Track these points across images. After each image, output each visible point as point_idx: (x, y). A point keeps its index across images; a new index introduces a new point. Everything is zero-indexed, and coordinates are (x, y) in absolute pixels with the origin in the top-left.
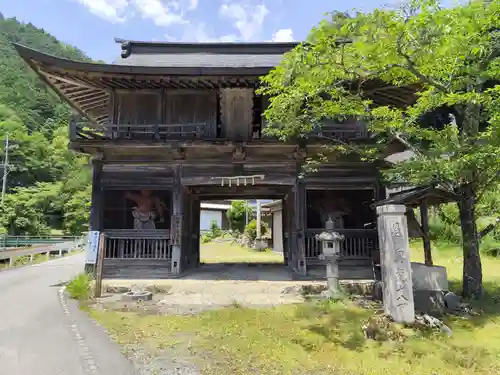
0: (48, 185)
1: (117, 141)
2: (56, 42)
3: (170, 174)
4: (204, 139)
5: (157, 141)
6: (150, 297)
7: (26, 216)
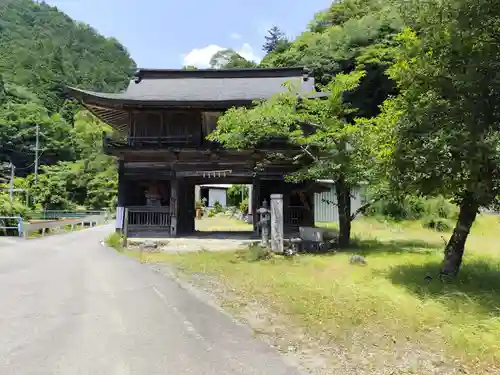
0: (70, 164)
1: (134, 148)
2: (69, 20)
3: (169, 170)
4: (190, 146)
5: (159, 148)
6: (156, 247)
7: (59, 194)
